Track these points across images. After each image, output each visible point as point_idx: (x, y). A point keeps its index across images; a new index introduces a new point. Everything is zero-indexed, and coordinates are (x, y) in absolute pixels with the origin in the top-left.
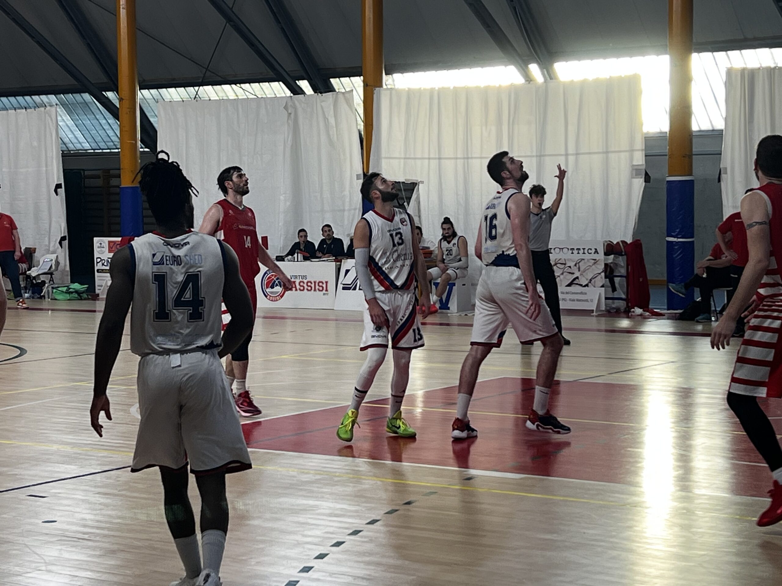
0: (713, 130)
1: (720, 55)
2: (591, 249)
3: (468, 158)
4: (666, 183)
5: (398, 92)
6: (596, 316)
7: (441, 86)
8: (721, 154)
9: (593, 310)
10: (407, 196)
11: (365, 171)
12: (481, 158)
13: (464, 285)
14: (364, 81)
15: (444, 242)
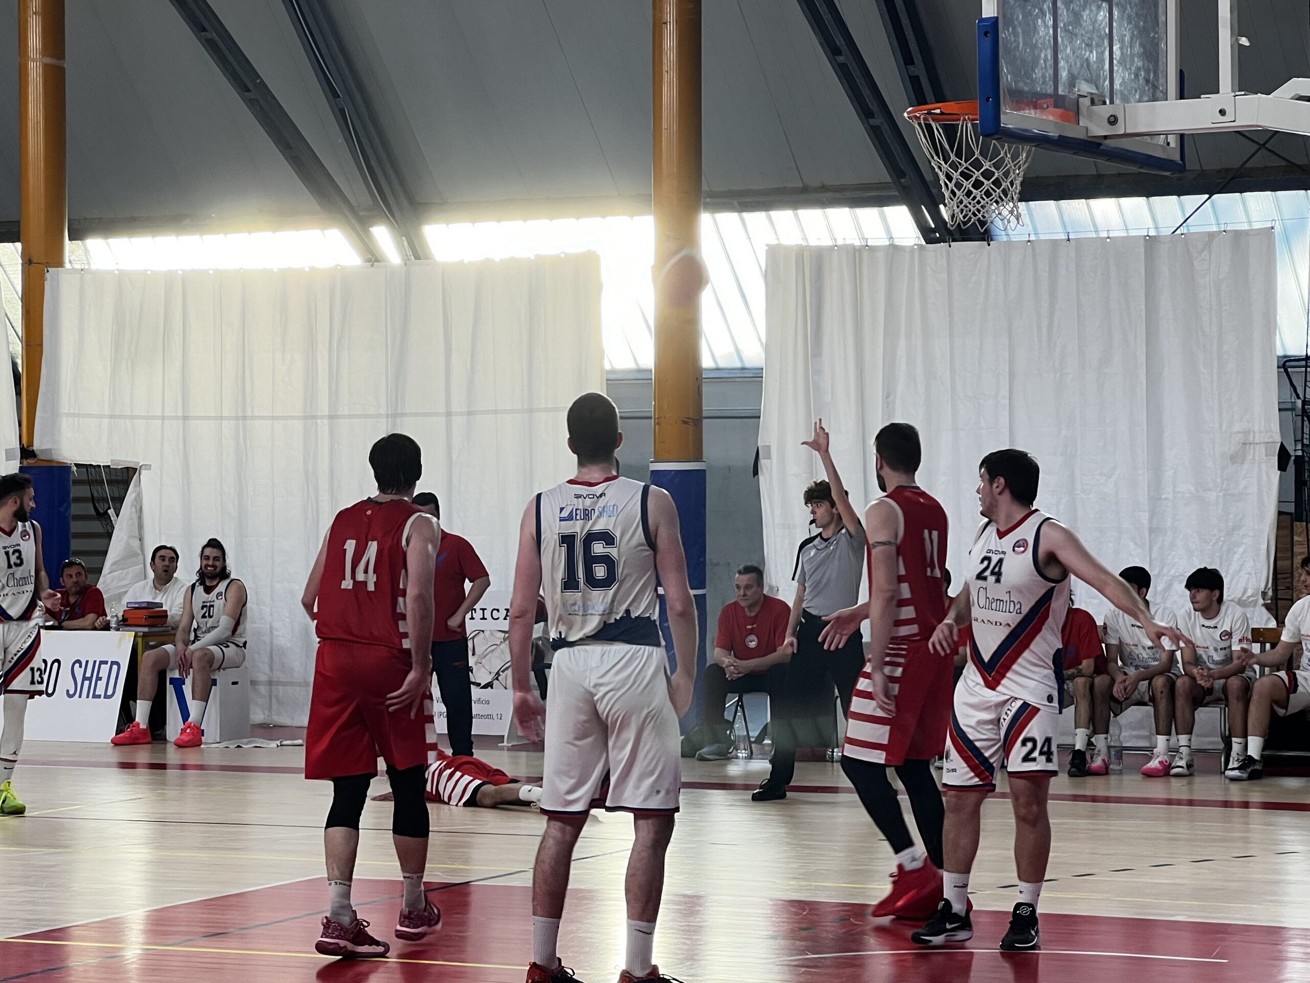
0: (743, 369)
1: (756, 218)
2: (498, 610)
3: (245, 418)
4: (649, 474)
5: (99, 277)
6: (509, 749)
7: (188, 267)
8: (759, 417)
9: (501, 738)
10: (117, 495)
11: (25, 441)
12: (273, 418)
13: (235, 683)
14: (24, 254)
15: (200, 589)
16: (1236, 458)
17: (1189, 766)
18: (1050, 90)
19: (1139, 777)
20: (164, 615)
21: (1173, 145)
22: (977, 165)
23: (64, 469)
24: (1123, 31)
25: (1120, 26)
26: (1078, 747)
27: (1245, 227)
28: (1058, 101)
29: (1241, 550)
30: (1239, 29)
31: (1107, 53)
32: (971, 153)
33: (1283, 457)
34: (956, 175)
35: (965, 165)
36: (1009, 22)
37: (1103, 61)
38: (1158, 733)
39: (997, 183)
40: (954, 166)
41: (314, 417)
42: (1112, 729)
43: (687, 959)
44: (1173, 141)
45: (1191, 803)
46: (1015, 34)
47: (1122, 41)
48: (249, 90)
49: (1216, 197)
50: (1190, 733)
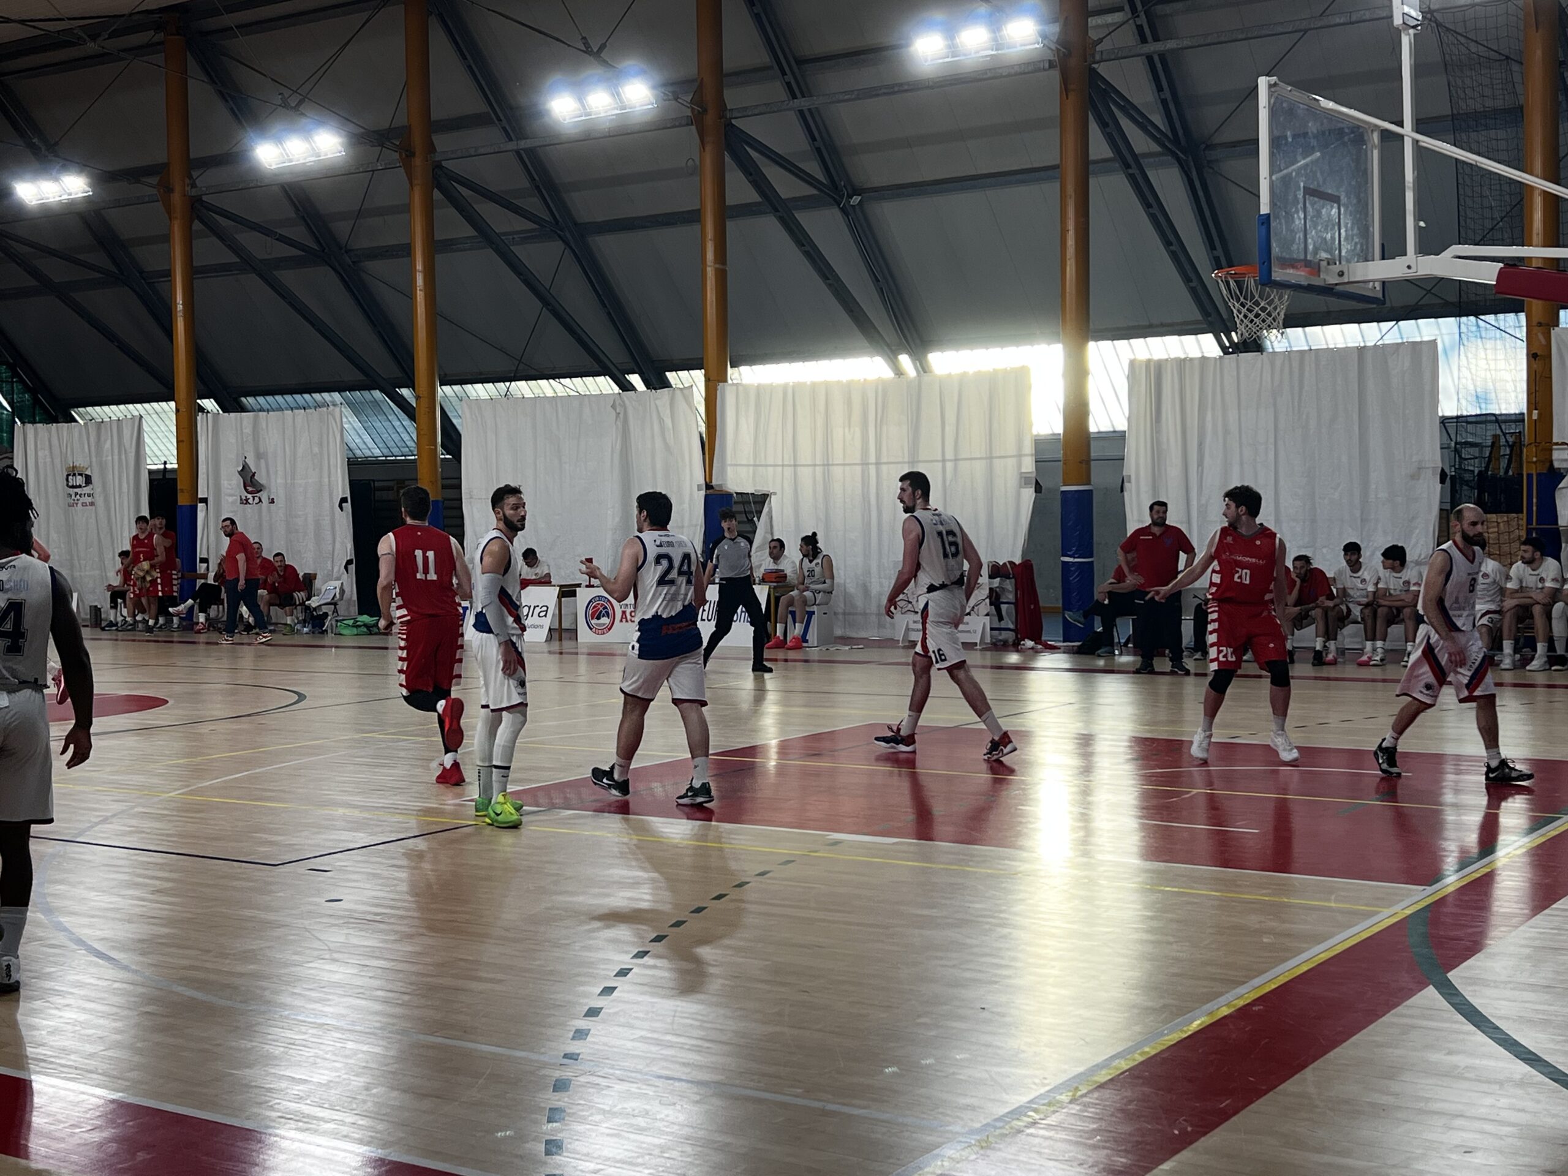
1: (1122, 344)
3: (828, 465)
4: (1060, 493)
5: (746, 388)
6: (981, 650)
7: (796, 381)
8: (1123, 460)
9: (977, 643)
10: (758, 509)
11: (708, 480)
12: (844, 465)
13: (825, 614)
14: (705, 375)
15: (806, 560)
16: (1415, 477)
17: (1382, 660)
18: (1302, 257)
19: (1356, 666)
20: (785, 576)
21: (1378, 288)
22: (1257, 304)
23: (729, 495)
24: (1347, 221)
25: (1345, 217)
26: (1318, 648)
27: (1418, 339)
28: (1307, 263)
29: (1417, 531)
30: (1418, 217)
31: (1337, 234)
32: (1253, 297)
33: (1443, 476)
34: (1244, 310)
35: (1249, 304)
36: (1277, 217)
37: (1335, 239)
38: (1367, 640)
39: (1269, 314)
40: (1243, 305)
41: (868, 464)
42: (1339, 637)
43: (1085, 771)
44: (1378, 286)
45: (1384, 681)
46: (1280, 224)
47: (1346, 227)
48: (828, 279)
49: (1401, 323)
50: (1384, 640)
